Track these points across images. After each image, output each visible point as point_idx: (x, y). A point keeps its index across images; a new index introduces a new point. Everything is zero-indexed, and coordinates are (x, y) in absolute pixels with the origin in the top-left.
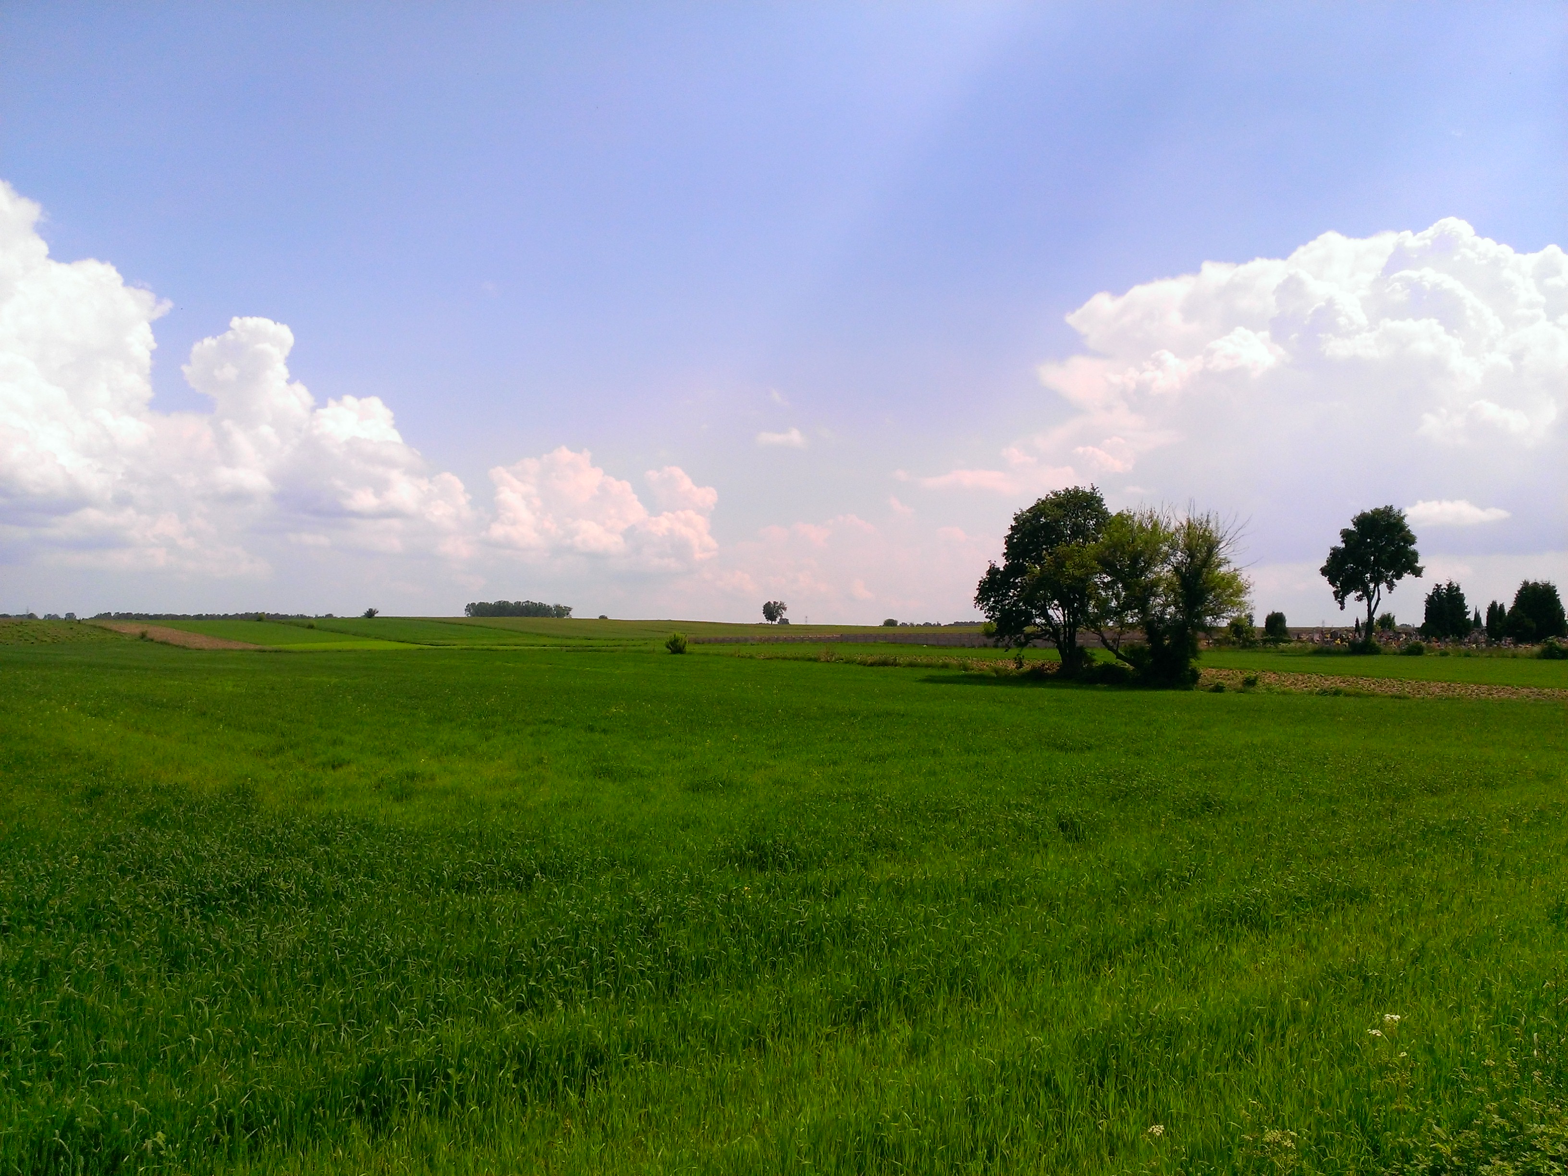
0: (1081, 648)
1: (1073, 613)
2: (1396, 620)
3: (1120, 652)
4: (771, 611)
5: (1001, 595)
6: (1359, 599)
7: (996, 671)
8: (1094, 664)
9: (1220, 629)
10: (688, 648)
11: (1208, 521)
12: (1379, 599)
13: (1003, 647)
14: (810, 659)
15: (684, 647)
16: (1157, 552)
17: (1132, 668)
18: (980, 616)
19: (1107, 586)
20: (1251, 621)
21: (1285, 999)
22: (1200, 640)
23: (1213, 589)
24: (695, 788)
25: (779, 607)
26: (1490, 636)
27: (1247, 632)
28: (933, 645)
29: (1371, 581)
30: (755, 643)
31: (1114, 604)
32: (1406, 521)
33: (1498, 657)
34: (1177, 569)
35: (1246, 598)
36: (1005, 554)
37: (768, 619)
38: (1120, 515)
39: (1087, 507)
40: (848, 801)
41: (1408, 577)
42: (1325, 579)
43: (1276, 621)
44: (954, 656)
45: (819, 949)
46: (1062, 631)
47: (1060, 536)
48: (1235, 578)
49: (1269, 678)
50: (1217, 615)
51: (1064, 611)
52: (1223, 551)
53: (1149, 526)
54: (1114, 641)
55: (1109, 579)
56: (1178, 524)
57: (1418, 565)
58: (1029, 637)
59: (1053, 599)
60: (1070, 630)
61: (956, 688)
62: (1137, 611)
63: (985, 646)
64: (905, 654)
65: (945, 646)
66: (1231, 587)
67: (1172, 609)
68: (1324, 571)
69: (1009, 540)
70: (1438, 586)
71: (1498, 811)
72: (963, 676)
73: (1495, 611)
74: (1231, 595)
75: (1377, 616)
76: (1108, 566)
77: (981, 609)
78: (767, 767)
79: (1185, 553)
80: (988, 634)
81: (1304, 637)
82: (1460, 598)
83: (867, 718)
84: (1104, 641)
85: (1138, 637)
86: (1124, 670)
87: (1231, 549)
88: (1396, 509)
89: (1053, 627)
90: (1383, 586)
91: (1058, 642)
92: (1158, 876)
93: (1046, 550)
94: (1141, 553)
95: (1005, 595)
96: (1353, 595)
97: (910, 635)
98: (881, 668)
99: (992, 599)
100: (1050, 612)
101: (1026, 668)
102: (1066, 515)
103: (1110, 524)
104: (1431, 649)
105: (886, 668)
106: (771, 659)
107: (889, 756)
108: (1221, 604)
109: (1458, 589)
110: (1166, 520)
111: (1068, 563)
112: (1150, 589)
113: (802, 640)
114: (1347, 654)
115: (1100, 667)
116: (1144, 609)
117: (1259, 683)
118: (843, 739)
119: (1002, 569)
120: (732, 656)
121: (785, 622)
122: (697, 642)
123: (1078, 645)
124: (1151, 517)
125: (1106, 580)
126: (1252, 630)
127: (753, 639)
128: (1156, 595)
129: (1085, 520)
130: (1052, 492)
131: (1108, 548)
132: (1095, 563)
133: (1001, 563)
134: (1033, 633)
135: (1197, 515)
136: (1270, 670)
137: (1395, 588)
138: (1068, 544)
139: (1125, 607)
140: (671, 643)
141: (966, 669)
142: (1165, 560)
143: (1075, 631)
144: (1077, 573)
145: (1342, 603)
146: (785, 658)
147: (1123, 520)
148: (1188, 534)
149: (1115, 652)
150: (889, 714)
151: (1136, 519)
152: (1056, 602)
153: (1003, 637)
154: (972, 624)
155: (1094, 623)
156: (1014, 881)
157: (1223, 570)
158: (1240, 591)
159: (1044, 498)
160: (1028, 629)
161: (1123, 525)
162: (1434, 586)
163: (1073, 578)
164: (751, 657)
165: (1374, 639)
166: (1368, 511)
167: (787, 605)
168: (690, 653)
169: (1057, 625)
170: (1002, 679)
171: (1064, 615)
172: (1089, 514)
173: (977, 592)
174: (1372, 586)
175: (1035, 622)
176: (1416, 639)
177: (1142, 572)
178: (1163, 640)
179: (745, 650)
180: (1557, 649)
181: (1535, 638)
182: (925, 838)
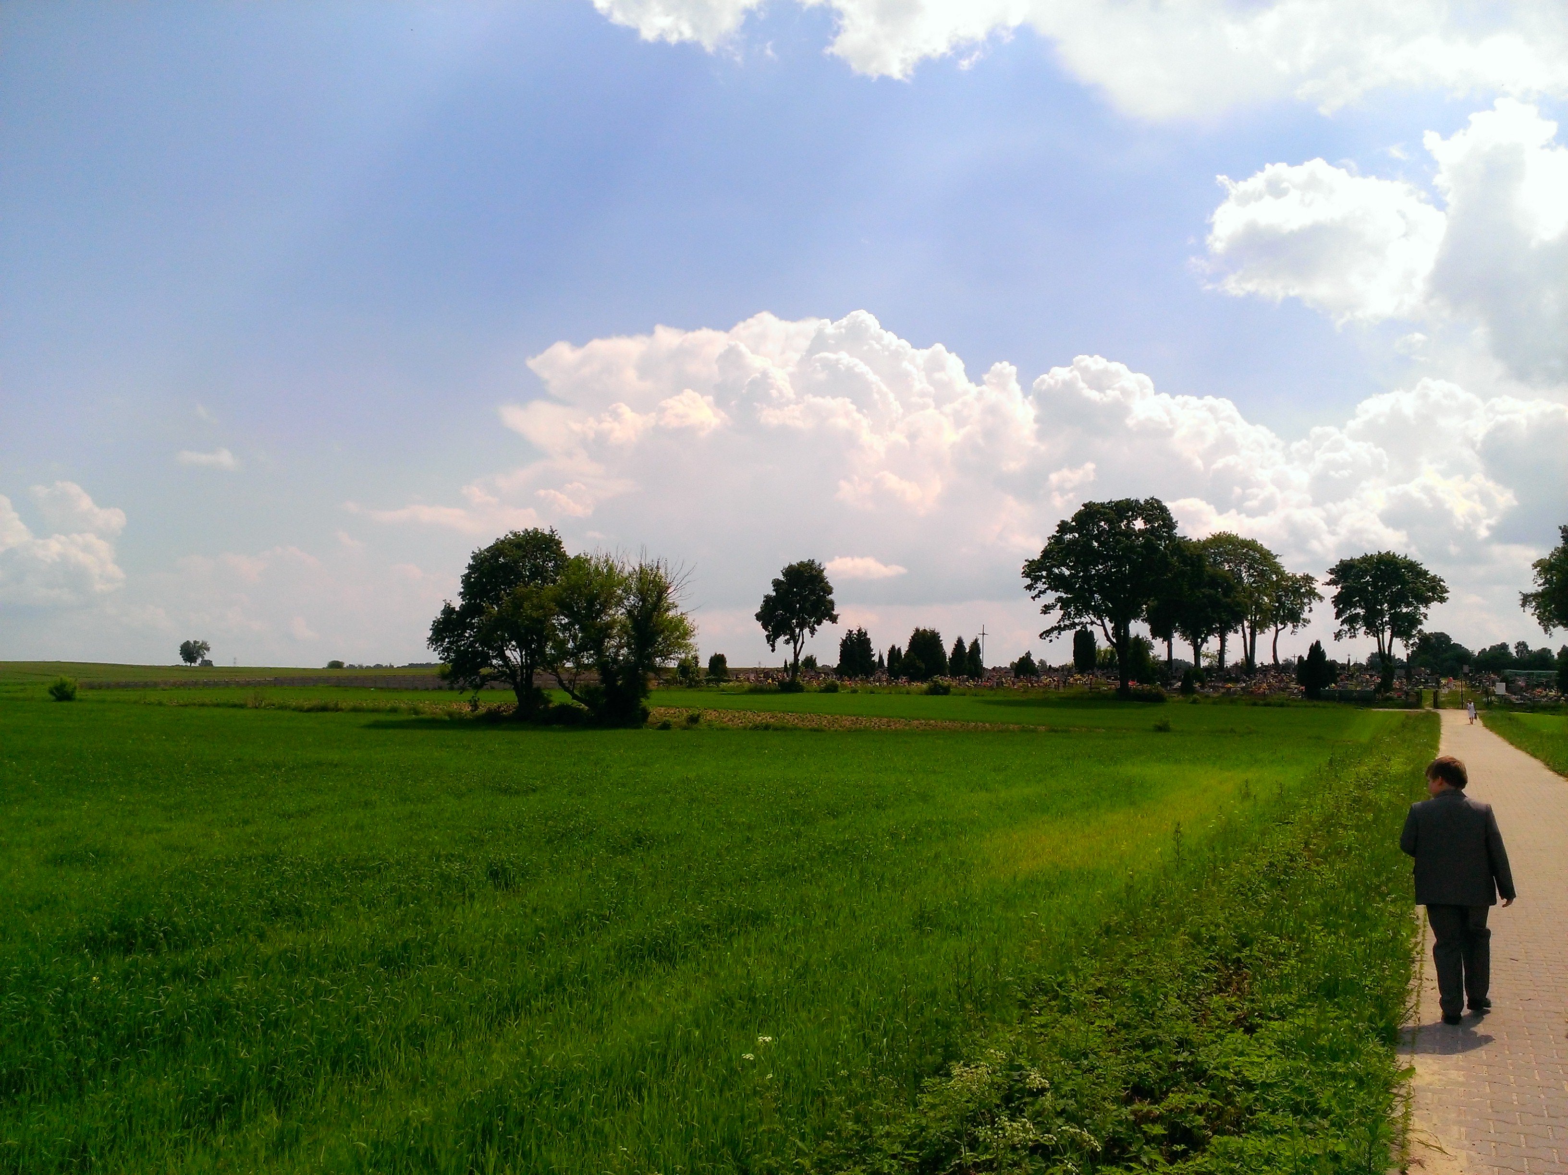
0: (538, 689)
1: (531, 654)
2: (817, 661)
3: (576, 693)
4: (190, 651)
5: (456, 636)
6: (787, 642)
7: (450, 714)
8: (551, 705)
9: (668, 670)
10: (78, 694)
11: (658, 568)
12: (803, 643)
13: (459, 689)
14: (234, 706)
15: (73, 692)
16: (612, 594)
17: (587, 708)
18: (433, 657)
19: (565, 628)
20: (697, 662)
21: (678, 1031)
22: (650, 680)
23: (662, 631)
24: (58, 861)
25: (201, 647)
26: (890, 676)
27: (693, 673)
28: (382, 688)
29: (797, 626)
30: (167, 688)
31: (570, 645)
32: (825, 573)
33: (896, 693)
34: (629, 612)
35: (691, 641)
36: (461, 593)
37: (186, 660)
38: (578, 558)
39: (545, 549)
40: (251, 865)
41: (826, 623)
42: (759, 624)
43: (718, 661)
44: (404, 700)
45: (178, 1042)
46: (519, 672)
47: (519, 576)
48: (681, 621)
49: (711, 715)
50: (666, 656)
51: (521, 653)
52: (672, 596)
53: (605, 570)
54: (570, 682)
55: (566, 620)
56: (631, 569)
57: (834, 613)
58: (484, 678)
59: (510, 641)
60: (527, 671)
61: (400, 734)
62: (592, 652)
63: (440, 688)
64: (348, 699)
65: (395, 689)
66: (678, 630)
67: (624, 651)
68: (759, 617)
69: (466, 580)
70: (851, 632)
71: (883, 830)
72: (414, 721)
73: (894, 653)
74: (678, 637)
75: (801, 658)
76: (565, 607)
77: (435, 650)
78: (159, 830)
79: (637, 597)
80: (444, 676)
81: (742, 677)
82: (868, 642)
83: (293, 769)
84: (561, 682)
85: (594, 677)
86: (579, 710)
87: (678, 594)
88: (817, 562)
89: (510, 668)
90: (806, 631)
91: (515, 684)
92: (579, 917)
93: (505, 590)
94: (597, 596)
95: (461, 635)
96: (782, 639)
97: (356, 678)
98: (320, 714)
99: (447, 640)
100: (508, 653)
101: (482, 710)
102: (524, 557)
103: (568, 567)
104: (844, 687)
105: (326, 714)
106: (186, 706)
107: (312, 810)
108: (669, 645)
109: (866, 634)
110: (620, 565)
111: (526, 604)
112: (605, 631)
113: (227, 684)
114: (776, 692)
115: (557, 708)
116: (599, 650)
117: (702, 720)
118: (259, 795)
119: (457, 609)
120: (135, 702)
121: (208, 663)
122: (91, 687)
123: (535, 686)
124: (607, 561)
125: (563, 622)
126: (699, 671)
127: (166, 683)
128: (611, 637)
129: (544, 562)
130: (511, 532)
131: (565, 590)
132: (552, 605)
133: (457, 603)
134: (489, 675)
135: (649, 561)
136: (710, 708)
137: (816, 633)
138: (526, 585)
139: (581, 648)
140: (57, 688)
141: (416, 712)
142: (619, 603)
143: (532, 672)
144: (535, 614)
145: (773, 646)
146: (203, 705)
147: (580, 563)
148: (640, 579)
149: (571, 693)
150: (320, 764)
151: (592, 562)
152: (514, 643)
153: (457, 678)
154: (428, 665)
155: (552, 664)
156: (427, 940)
157: (671, 614)
158: (687, 633)
159: (502, 538)
160: (484, 671)
161: (580, 568)
162: (847, 632)
163: (531, 619)
164: (160, 704)
165: (799, 679)
166: (794, 563)
167: (210, 644)
168: (81, 700)
169: (513, 666)
170: (456, 722)
171: (521, 657)
172: (547, 556)
173: (431, 633)
174: (797, 630)
175: (491, 663)
176: (833, 678)
177: (599, 613)
178: (616, 681)
179: (153, 696)
180: (940, 686)
181: (923, 678)
182: (336, 901)
